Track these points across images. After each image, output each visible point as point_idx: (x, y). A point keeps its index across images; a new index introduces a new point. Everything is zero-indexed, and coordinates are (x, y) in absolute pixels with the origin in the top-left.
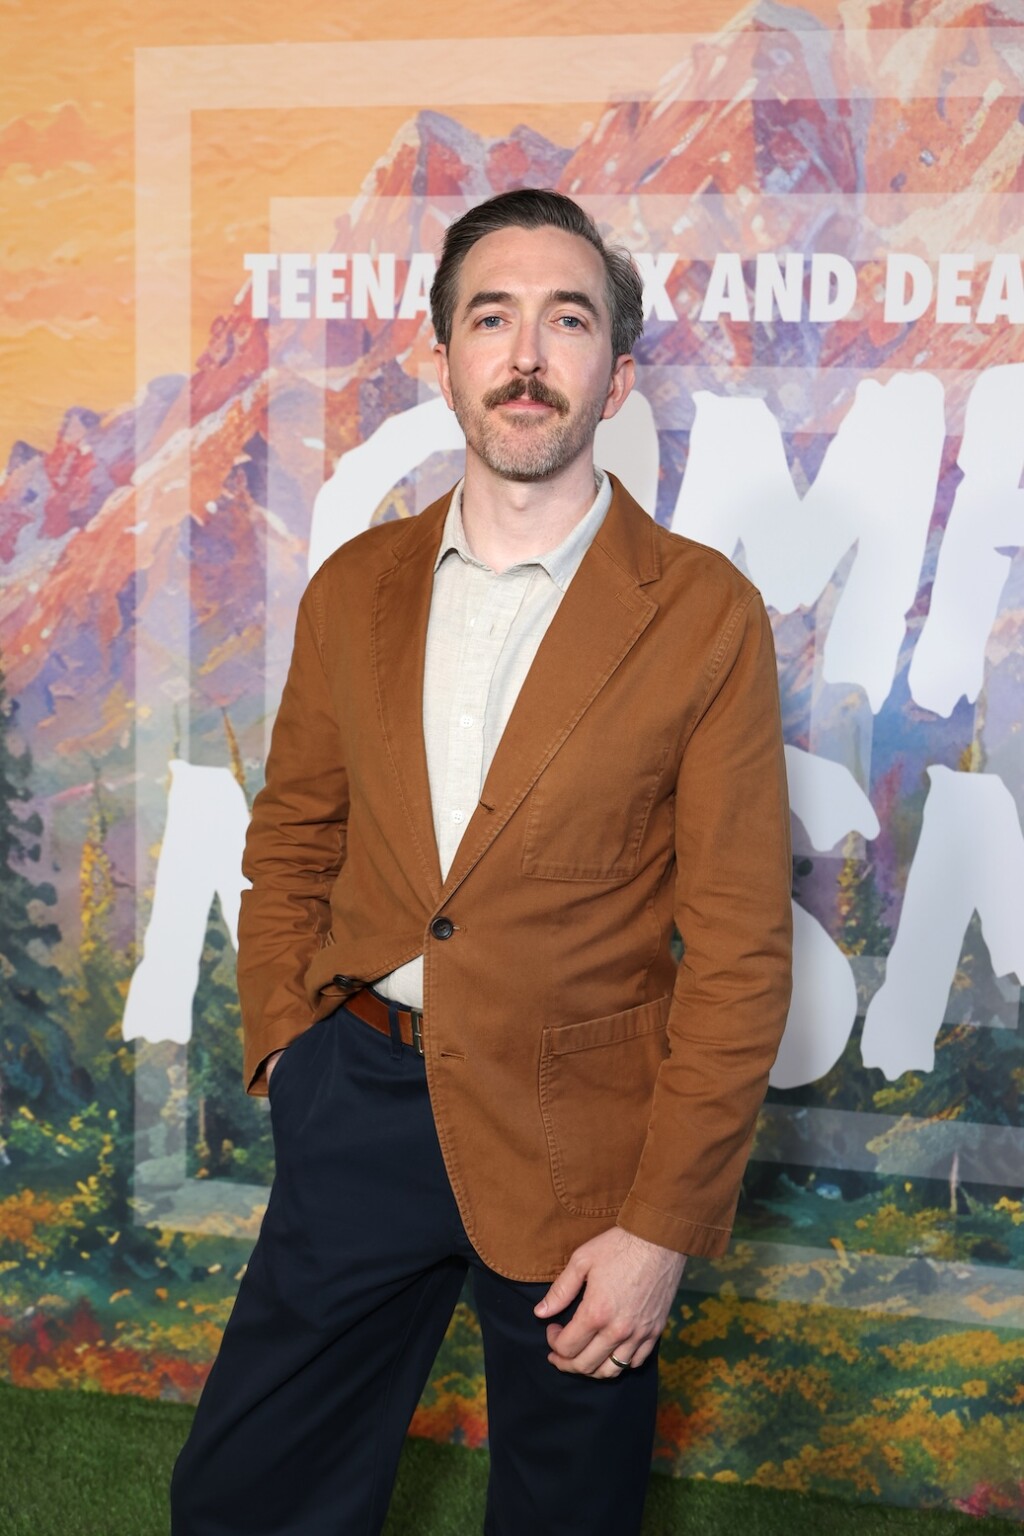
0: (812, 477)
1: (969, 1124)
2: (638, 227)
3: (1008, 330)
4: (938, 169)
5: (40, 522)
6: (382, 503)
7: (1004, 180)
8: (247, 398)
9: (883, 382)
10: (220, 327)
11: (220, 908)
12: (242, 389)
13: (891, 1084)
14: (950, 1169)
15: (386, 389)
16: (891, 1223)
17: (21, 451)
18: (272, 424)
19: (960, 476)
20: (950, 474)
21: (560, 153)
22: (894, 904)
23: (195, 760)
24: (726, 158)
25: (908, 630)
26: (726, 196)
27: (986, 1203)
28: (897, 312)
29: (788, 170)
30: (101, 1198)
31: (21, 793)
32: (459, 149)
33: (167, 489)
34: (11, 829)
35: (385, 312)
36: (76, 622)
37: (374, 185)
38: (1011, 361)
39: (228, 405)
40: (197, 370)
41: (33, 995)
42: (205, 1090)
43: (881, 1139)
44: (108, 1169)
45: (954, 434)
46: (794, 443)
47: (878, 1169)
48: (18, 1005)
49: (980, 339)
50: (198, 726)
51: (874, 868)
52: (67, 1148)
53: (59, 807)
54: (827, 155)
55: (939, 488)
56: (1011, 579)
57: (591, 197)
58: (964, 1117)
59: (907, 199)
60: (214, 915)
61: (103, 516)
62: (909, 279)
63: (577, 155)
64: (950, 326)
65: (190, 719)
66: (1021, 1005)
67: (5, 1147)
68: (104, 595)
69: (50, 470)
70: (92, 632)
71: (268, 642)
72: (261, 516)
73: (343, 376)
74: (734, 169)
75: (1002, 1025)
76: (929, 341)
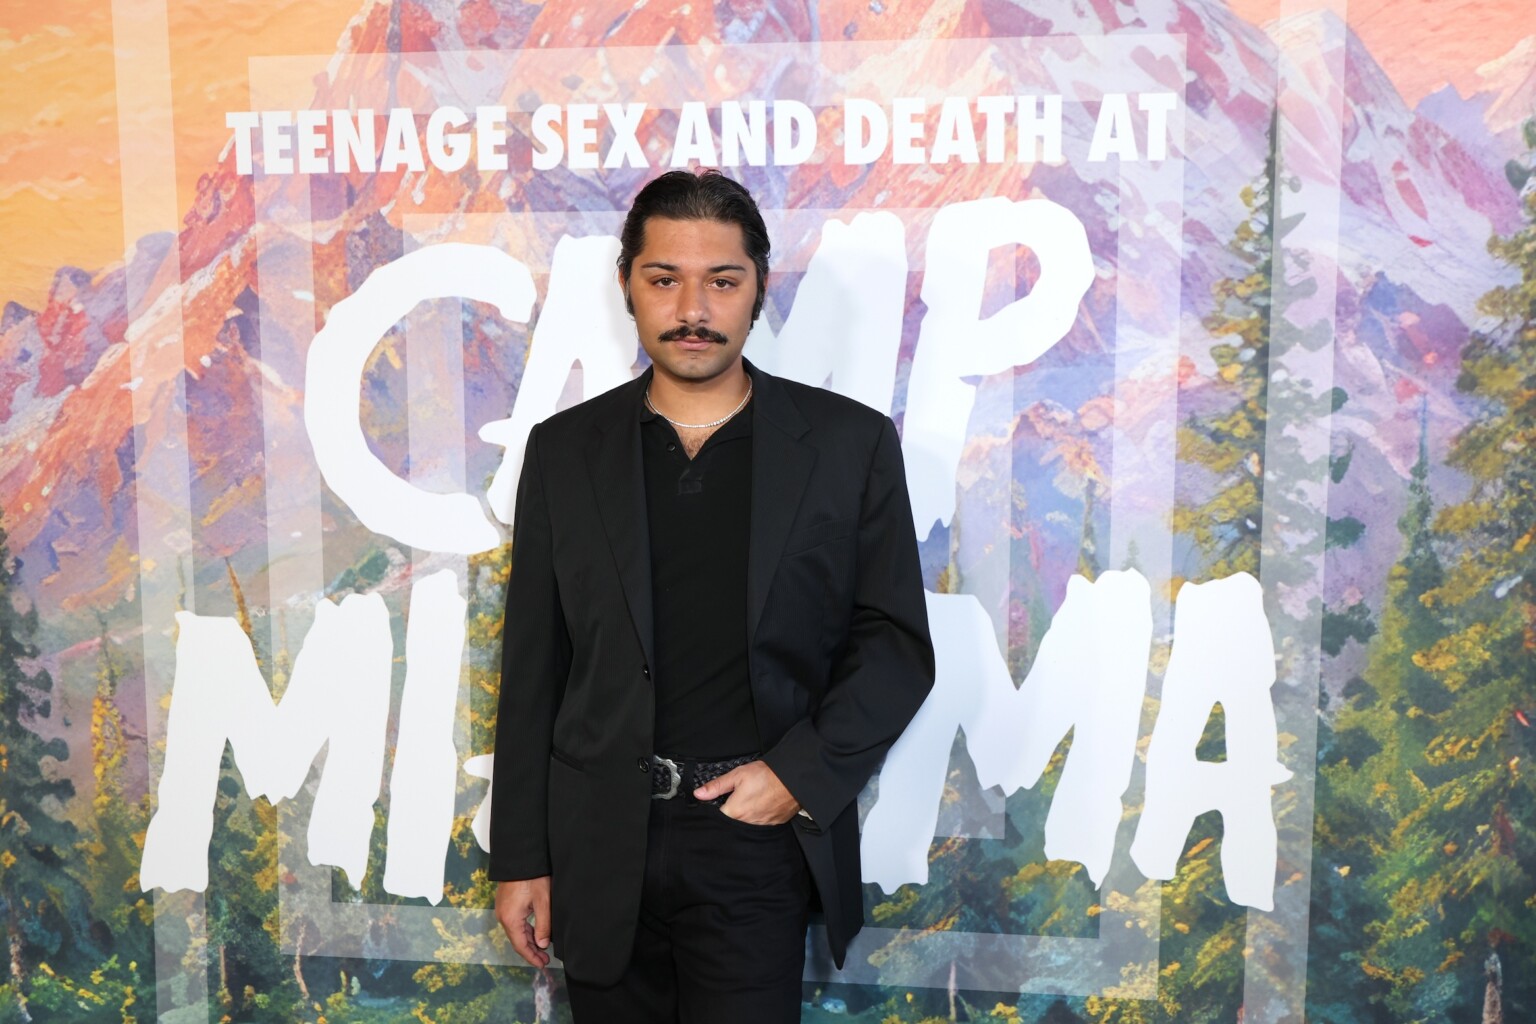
0: (784, 315)
1: (963, 934)
2: (607, 78)
3: (961, 170)
4: (887, 17)
5: (35, 381)
6: (372, 354)
7: (949, 26)
8: (236, 253)
9: (847, 221)
10: (206, 183)
11: (233, 756)
12: (230, 245)
13: (889, 898)
14: (947, 978)
15: (372, 241)
17: (13, 311)
18: (262, 278)
19: (924, 310)
20: (914, 308)
21: (529, 9)
23: (199, 612)
24: (687, 10)
26: (689, 46)
27: (983, 1010)
28: (857, 155)
29: (746, 20)
31: (28, 650)
32: (430, 7)
33: (160, 345)
34: (20, 686)
35: (367, 166)
36: (76, 479)
37: (350, 42)
38: (965, 199)
39: (217, 260)
40: (185, 227)
41: (48, 849)
42: (224, 937)
43: (882, 952)
44: (130, 1021)
45: (916, 269)
47: (880, 982)
48: (35, 861)
49: (938, 179)
50: (202, 577)
52: (89, 1002)
53: (67, 663)
54: (781, 6)
55: (904, 322)
56: (977, 405)
57: (560, 50)
58: (958, 928)
59: (859, 46)
60: (227, 763)
61: (98, 373)
62: (866, 123)
63: (544, 10)
64: (905, 167)
65: (195, 570)
66: (1007, 816)
67: (26, 1004)
68: (103, 452)
69: (44, 330)
70: (93, 488)
71: (268, 491)
72: (255, 367)
73: (329, 229)
74: (695, 21)
75: (990, 836)
76: (887, 181)
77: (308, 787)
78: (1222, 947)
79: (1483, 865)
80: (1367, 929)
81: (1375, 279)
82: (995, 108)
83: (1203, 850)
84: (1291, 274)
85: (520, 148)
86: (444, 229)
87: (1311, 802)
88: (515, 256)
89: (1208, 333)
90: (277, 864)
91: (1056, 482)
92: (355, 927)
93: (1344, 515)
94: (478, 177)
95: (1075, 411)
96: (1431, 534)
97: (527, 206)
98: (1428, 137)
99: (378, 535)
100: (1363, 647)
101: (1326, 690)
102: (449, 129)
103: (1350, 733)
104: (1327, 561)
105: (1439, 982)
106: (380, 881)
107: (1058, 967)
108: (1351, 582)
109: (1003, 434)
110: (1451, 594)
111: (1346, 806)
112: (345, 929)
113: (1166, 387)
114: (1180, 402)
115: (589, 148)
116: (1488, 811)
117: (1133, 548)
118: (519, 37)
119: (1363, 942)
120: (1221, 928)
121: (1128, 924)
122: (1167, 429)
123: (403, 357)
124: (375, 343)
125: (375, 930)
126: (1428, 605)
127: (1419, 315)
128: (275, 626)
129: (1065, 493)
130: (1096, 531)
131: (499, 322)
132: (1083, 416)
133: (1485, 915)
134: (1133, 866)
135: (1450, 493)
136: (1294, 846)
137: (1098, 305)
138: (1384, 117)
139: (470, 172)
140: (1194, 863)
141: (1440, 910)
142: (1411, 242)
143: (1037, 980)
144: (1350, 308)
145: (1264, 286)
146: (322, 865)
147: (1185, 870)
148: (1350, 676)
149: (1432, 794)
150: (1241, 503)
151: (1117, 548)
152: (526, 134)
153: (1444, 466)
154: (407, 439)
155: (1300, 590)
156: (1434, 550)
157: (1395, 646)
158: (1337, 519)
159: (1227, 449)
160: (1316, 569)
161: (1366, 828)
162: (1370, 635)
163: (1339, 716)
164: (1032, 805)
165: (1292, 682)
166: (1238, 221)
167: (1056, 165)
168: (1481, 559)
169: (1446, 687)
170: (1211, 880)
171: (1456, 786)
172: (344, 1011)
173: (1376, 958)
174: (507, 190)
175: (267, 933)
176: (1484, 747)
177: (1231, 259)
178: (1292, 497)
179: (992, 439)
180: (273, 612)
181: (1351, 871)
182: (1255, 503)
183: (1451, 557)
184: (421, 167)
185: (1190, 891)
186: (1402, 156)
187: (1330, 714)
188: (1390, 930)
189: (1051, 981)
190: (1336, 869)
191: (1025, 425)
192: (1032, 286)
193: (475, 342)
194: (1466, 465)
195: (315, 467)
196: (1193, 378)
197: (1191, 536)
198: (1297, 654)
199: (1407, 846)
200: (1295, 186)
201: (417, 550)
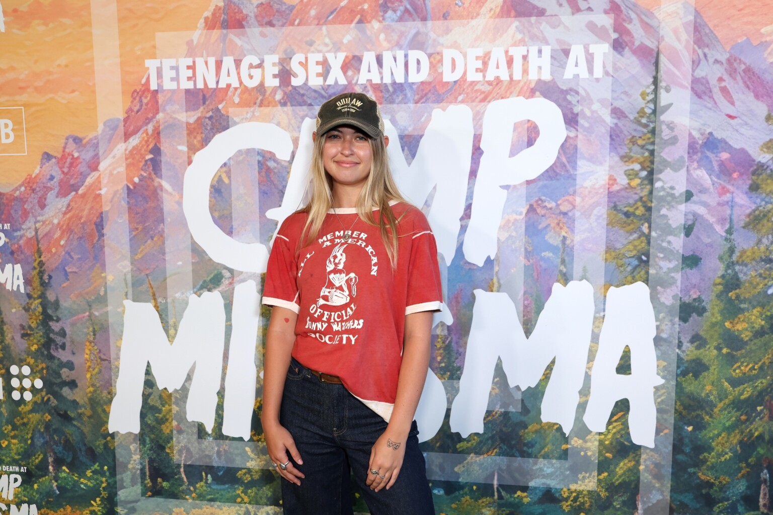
0: (413, 156)
1: (501, 457)
2: (327, 40)
3: (500, 83)
4: (464, 8)
5: (57, 190)
6: (215, 175)
7: (495, 12)
8: (150, 128)
9: (444, 110)
10: (136, 94)
11: (151, 369)
12: (147, 124)
13: (465, 439)
14: (493, 479)
16: (467, 505)
17: (46, 157)
18: (162, 140)
19: (482, 153)
20: (477, 152)
21: (289, 7)
22: (461, 355)
23: (134, 300)
24: (366, 6)
25: (461, 226)
26: (367, 24)
27: (511, 494)
28: (449, 76)
29: (395, 11)
30: (102, 508)
31: (55, 318)
32: (242, 7)
33: (115, 172)
34: (51, 335)
35: (212, 85)
36: (76, 237)
37: (204, 24)
38: (502, 98)
39: (141, 131)
40: (126, 115)
41: (66, 412)
42: (148, 455)
43: (461, 465)
44: (104, 494)
45: (478, 133)
46: (404, 140)
47: (460, 480)
48: (59, 418)
49: (488, 88)
50: (136, 284)
51: (452, 339)
52: (85, 485)
53: (73, 325)
54: (412, 4)
55: (472, 159)
56: (508, 200)
57: (305, 27)
58: (498, 454)
59: (451, 23)
60: (148, 372)
61: (86, 186)
62: (453, 61)
63: (297, 7)
64: (473, 82)
65: (132, 280)
66: (522, 401)
67: (57, 486)
68: (89, 224)
69: (60, 165)
70: (84, 241)
71: (166, 242)
72: (159, 183)
73: (194, 116)
74: (370, 12)
75: (514, 410)
76: (464, 90)
77: (186, 384)
78: (629, 465)
79: (760, 426)
80: (701, 457)
81: (708, 136)
82: (517, 53)
83: (620, 418)
84: (666, 134)
85: (285, 75)
86: (249, 116)
87: (673, 394)
88: (282, 128)
89: (623, 163)
90: (172, 420)
91: (547, 237)
92: (209, 451)
93: (691, 253)
94: (265, 90)
95: (556, 202)
96: (735, 262)
97: (289, 104)
98: (735, 64)
99: (218, 264)
100: (700, 318)
101: (681, 340)
102: (251, 66)
103: (694, 360)
104: (682, 276)
105: (737, 484)
106: (220, 429)
107: (547, 474)
108: (694, 286)
109: (521, 214)
110: (745, 292)
111: (691, 396)
112: (205, 451)
113: (602, 190)
114: (609, 197)
115: (318, 75)
116: (763, 400)
117: (585, 270)
118: (284, 21)
119: (699, 463)
120: (628, 456)
121: (582, 453)
122: (602, 211)
123: (229, 178)
124: (216, 171)
125: (218, 452)
126: (733, 298)
127: (730, 153)
128: (170, 307)
129: (551, 243)
130: (567, 261)
131: (275, 160)
132: (560, 204)
133: (761, 450)
134: (584, 425)
135: (745, 242)
136: (665, 416)
137: (568, 150)
138: (713, 54)
139: (261, 87)
140: (615, 424)
141: (738, 448)
142: (727, 117)
143: (537, 480)
144: (695, 151)
145: (652, 140)
146: (193, 421)
147: (610, 427)
148: (694, 333)
149: (734, 391)
150: (639, 247)
151: (577, 269)
152: (288, 68)
153: (742, 229)
154: (231, 217)
155: (668, 290)
156: (737, 270)
157: (716, 318)
158: (688, 255)
159: (632, 221)
160: (677, 280)
161: (701, 408)
162: (704, 312)
163: (688, 353)
164: (535, 394)
165: (664, 335)
166: (639, 108)
167: (547, 81)
168: (760, 275)
169: (742, 338)
170: (623, 432)
171: (747, 387)
172: (205, 491)
173: (706, 472)
174: (279, 96)
175: (168, 454)
176: (761, 368)
177: (635, 126)
178: (665, 244)
179: (515, 216)
180: (169, 300)
181: (693, 429)
182: (646, 247)
183: (745, 274)
184: (238, 85)
185: (613, 438)
186: (722, 74)
187: (683, 352)
188: (713, 458)
189: (544, 481)
190: (686, 428)
191: (531, 209)
192: (535, 141)
193: (264, 170)
194: (753, 228)
195: (188, 231)
196: (615, 186)
197: (614, 264)
198: (667, 322)
199: (722, 417)
200: (668, 90)
201: (236, 270)
